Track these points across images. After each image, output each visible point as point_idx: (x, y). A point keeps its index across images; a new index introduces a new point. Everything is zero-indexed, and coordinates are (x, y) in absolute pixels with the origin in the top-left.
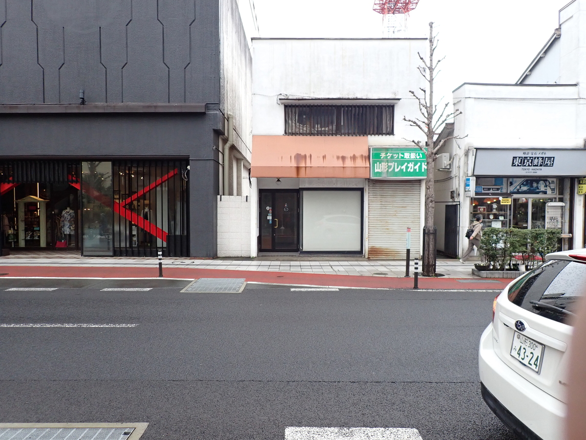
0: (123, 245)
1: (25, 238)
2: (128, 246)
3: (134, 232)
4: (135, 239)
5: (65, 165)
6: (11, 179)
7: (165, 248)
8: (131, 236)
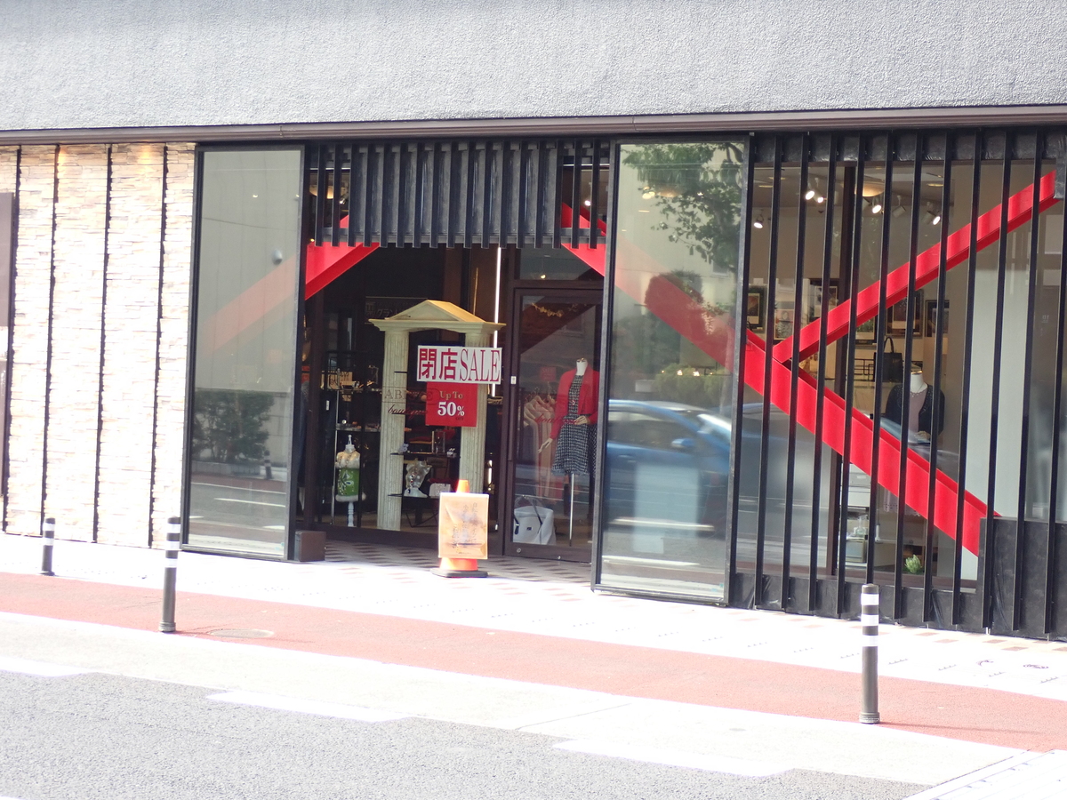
0: (800, 554)
1: (404, 488)
2: (822, 562)
3: (858, 497)
4: (857, 529)
5: (553, 158)
6: (345, 223)
7: (970, 584)
8: (841, 514)
